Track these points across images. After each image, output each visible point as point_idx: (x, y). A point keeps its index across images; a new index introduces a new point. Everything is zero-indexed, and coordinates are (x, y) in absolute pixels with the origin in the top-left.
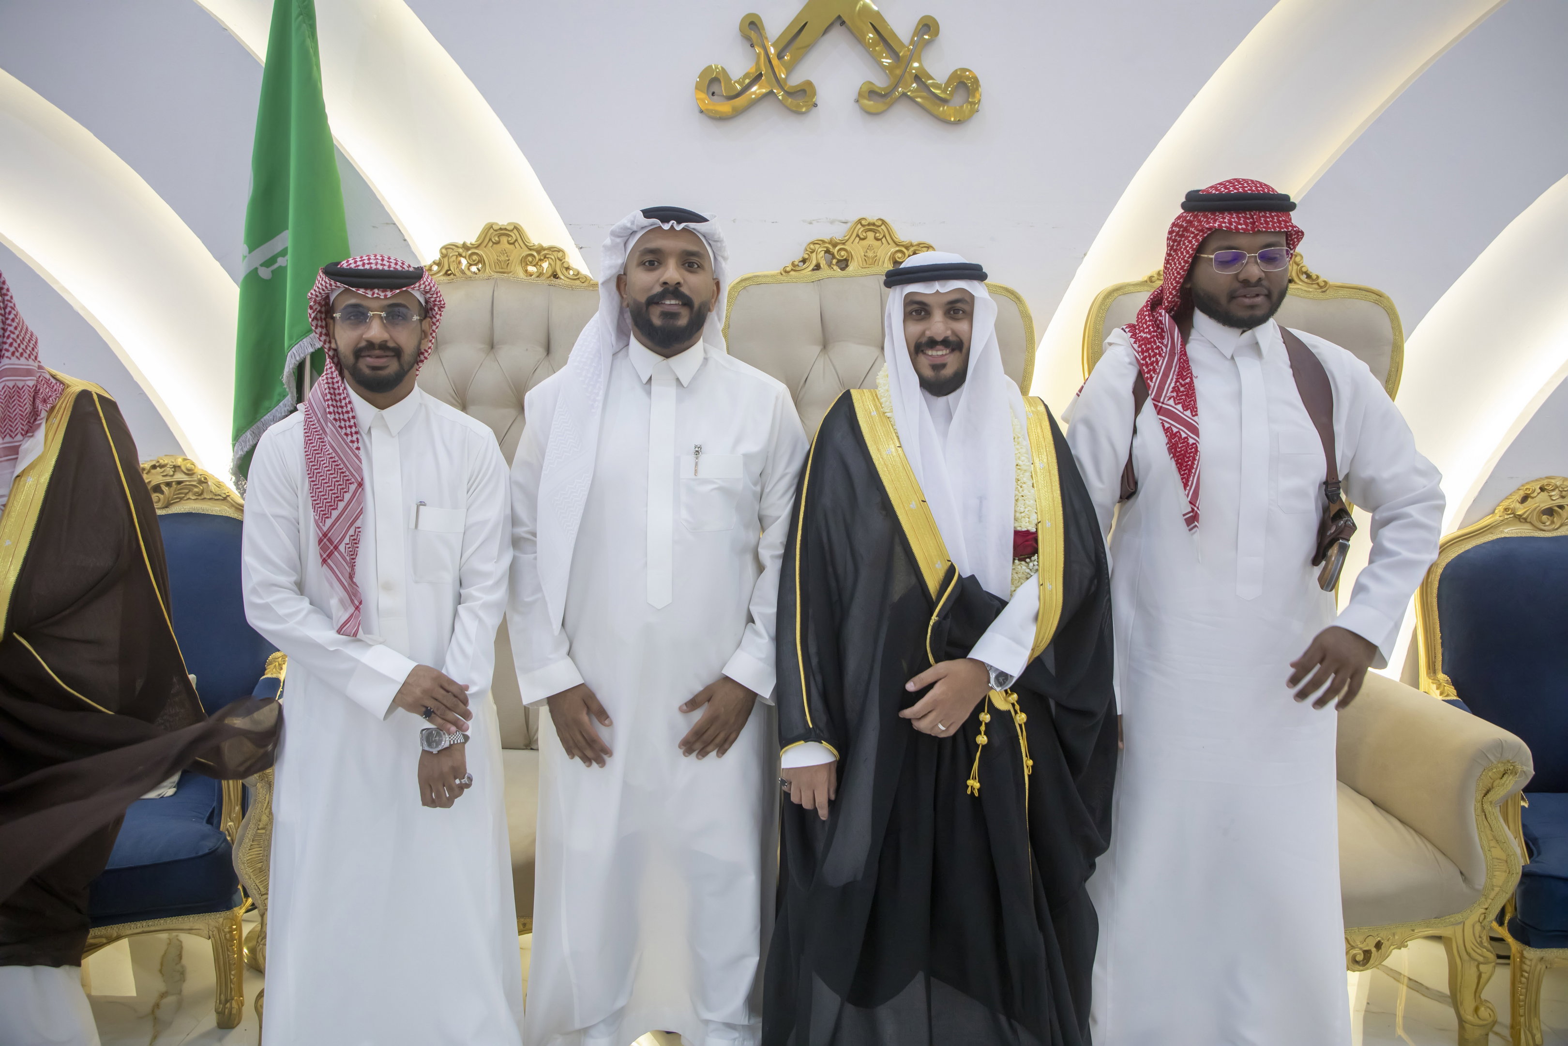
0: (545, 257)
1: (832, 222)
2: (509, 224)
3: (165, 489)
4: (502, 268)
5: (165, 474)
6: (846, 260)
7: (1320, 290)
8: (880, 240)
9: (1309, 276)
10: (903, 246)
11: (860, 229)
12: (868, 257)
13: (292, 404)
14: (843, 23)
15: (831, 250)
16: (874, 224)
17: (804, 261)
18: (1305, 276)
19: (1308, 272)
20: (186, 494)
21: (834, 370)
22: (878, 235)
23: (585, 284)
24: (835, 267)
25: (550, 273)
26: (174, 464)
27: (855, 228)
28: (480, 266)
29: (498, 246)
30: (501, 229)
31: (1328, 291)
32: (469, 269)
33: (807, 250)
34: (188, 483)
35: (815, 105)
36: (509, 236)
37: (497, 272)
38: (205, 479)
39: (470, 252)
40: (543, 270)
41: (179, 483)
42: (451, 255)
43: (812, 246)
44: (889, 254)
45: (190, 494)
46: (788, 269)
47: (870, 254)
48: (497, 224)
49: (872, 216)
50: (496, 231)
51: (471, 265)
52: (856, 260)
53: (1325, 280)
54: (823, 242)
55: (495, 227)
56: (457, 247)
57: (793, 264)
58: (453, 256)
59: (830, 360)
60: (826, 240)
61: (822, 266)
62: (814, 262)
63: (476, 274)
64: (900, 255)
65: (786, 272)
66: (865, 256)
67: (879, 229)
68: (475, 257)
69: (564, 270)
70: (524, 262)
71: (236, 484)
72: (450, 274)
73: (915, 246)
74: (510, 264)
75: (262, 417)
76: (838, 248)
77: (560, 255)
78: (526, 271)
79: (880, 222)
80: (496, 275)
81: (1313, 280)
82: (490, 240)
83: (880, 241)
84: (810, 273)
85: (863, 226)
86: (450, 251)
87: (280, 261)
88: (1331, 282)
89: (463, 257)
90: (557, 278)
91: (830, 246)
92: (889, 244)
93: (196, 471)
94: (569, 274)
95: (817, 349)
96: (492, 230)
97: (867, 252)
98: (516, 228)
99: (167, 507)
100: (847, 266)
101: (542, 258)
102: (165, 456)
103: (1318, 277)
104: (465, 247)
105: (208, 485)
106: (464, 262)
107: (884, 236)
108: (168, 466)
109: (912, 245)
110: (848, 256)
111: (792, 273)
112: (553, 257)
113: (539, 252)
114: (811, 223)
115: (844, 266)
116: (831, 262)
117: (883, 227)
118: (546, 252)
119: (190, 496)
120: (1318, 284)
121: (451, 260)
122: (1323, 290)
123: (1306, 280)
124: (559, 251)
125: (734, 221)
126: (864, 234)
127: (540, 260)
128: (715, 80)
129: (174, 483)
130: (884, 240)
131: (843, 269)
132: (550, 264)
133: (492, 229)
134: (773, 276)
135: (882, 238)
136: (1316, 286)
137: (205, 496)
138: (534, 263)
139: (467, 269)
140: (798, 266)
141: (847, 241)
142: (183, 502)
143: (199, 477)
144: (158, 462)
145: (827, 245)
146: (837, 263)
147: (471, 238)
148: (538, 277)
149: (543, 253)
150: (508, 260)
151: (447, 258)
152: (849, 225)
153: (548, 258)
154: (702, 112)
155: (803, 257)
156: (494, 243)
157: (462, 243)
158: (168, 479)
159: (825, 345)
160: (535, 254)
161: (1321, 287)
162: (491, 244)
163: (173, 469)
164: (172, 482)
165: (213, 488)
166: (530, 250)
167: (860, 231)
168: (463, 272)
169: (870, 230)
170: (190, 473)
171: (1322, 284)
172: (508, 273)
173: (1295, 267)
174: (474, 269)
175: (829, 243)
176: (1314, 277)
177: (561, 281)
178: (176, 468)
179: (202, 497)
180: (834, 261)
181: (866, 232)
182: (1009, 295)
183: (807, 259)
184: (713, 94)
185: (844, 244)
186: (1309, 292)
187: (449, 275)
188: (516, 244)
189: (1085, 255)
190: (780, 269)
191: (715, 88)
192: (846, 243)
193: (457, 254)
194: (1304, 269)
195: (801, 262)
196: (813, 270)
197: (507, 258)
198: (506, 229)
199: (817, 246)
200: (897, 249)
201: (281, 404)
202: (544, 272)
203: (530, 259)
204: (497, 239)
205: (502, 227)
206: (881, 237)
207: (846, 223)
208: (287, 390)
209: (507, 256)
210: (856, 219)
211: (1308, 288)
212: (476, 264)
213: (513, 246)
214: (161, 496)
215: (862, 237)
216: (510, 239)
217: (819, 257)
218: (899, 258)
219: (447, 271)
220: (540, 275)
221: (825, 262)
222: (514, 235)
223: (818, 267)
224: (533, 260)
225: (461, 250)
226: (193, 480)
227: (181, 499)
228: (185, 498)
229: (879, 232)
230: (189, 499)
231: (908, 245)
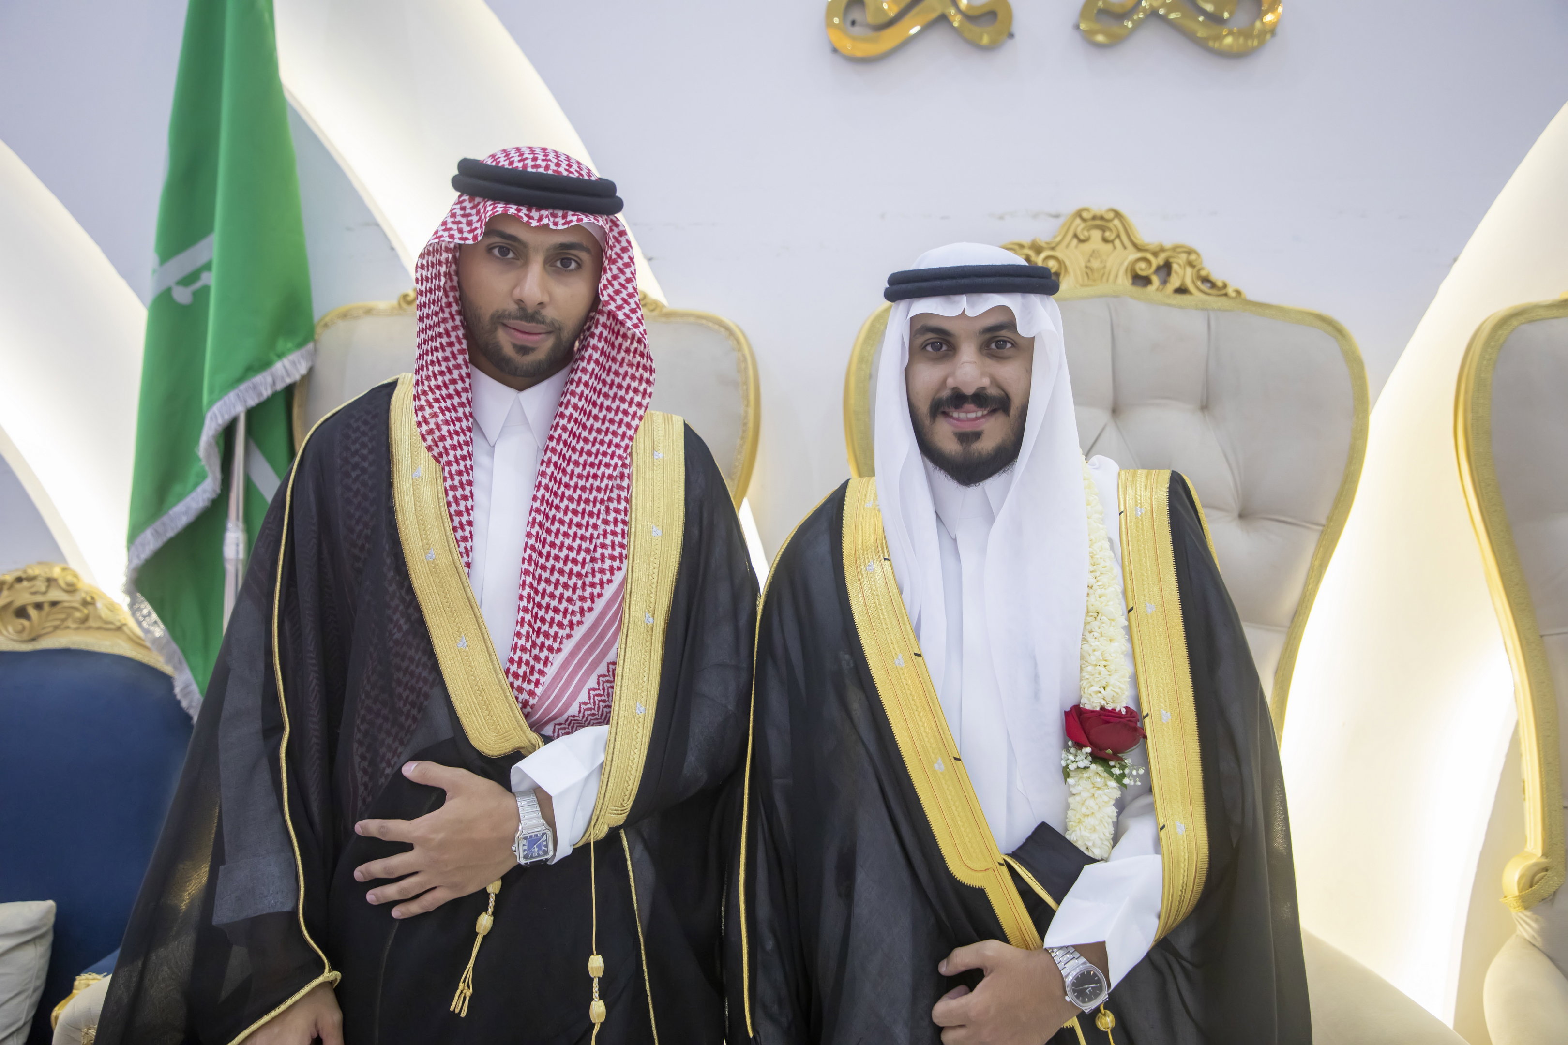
1: (1035, 216)
3: (32, 612)
5: (33, 590)
8: (1112, 242)
10: (1147, 250)
11: (1078, 226)
12: (1091, 269)
13: (214, 491)
16: (1102, 218)
20: (63, 620)
22: (1107, 234)
23: (655, 313)
26: (49, 575)
27: (1071, 224)
34: (66, 604)
35: (1011, 36)
38: (93, 598)
41: (54, 604)
44: (1126, 264)
45: (70, 620)
47: (1095, 264)
49: (1099, 204)
52: (1071, 274)
54: (1021, 246)
60: (1024, 243)
64: (1143, 265)
66: (1087, 267)
67: (1110, 225)
71: (131, 605)
75: (170, 508)
76: (1042, 255)
79: (1111, 215)
83: (1109, 246)
85: (1084, 220)
87: (203, 279)
91: (1031, 253)
92: (1125, 248)
93: (80, 586)
97: (1089, 261)
99: (34, 639)
102: (37, 563)
105: (96, 608)
107: (1118, 236)
108: (40, 579)
109: (1162, 250)
110: (1060, 267)
114: (1001, 218)
117: (1116, 221)
119: (70, 623)
126: (1086, 233)
128: (855, 3)
129: (46, 605)
130: (1117, 242)
135: (1115, 239)
137: (92, 623)
141: (1058, 244)
142: (59, 632)
143: (83, 595)
144: (25, 572)
145: (1027, 251)
152: (1061, 221)
154: (835, 50)
158: (39, 599)
163: (47, 584)
164: (44, 602)
165: (104, 613)
167: (1079, 229)
169: (1096, 227)
170: (70, 589)
175: (1030, 248)
178: (51, 581)
179: (87, 624)
181: (1088, 230)
182: (1327, 327)
184: (853, 23)
185: (1053, 249)
189: (1455, 260)
191: (855, 13)
192: (1059, 248)
200: (1139, 255)
201: (200, 489)
206: (1112, 238)
207: (1057, 216)
208: (207, 468)
210: (1074, 209)
214: (26, 623)
215: (1082, 237)
218: (1141, 270)
226: (74, 600)
227: (56, 628)
228: (62, 626)
229: (1110, 230)
230: (68, 628)
231: (1157, 249)
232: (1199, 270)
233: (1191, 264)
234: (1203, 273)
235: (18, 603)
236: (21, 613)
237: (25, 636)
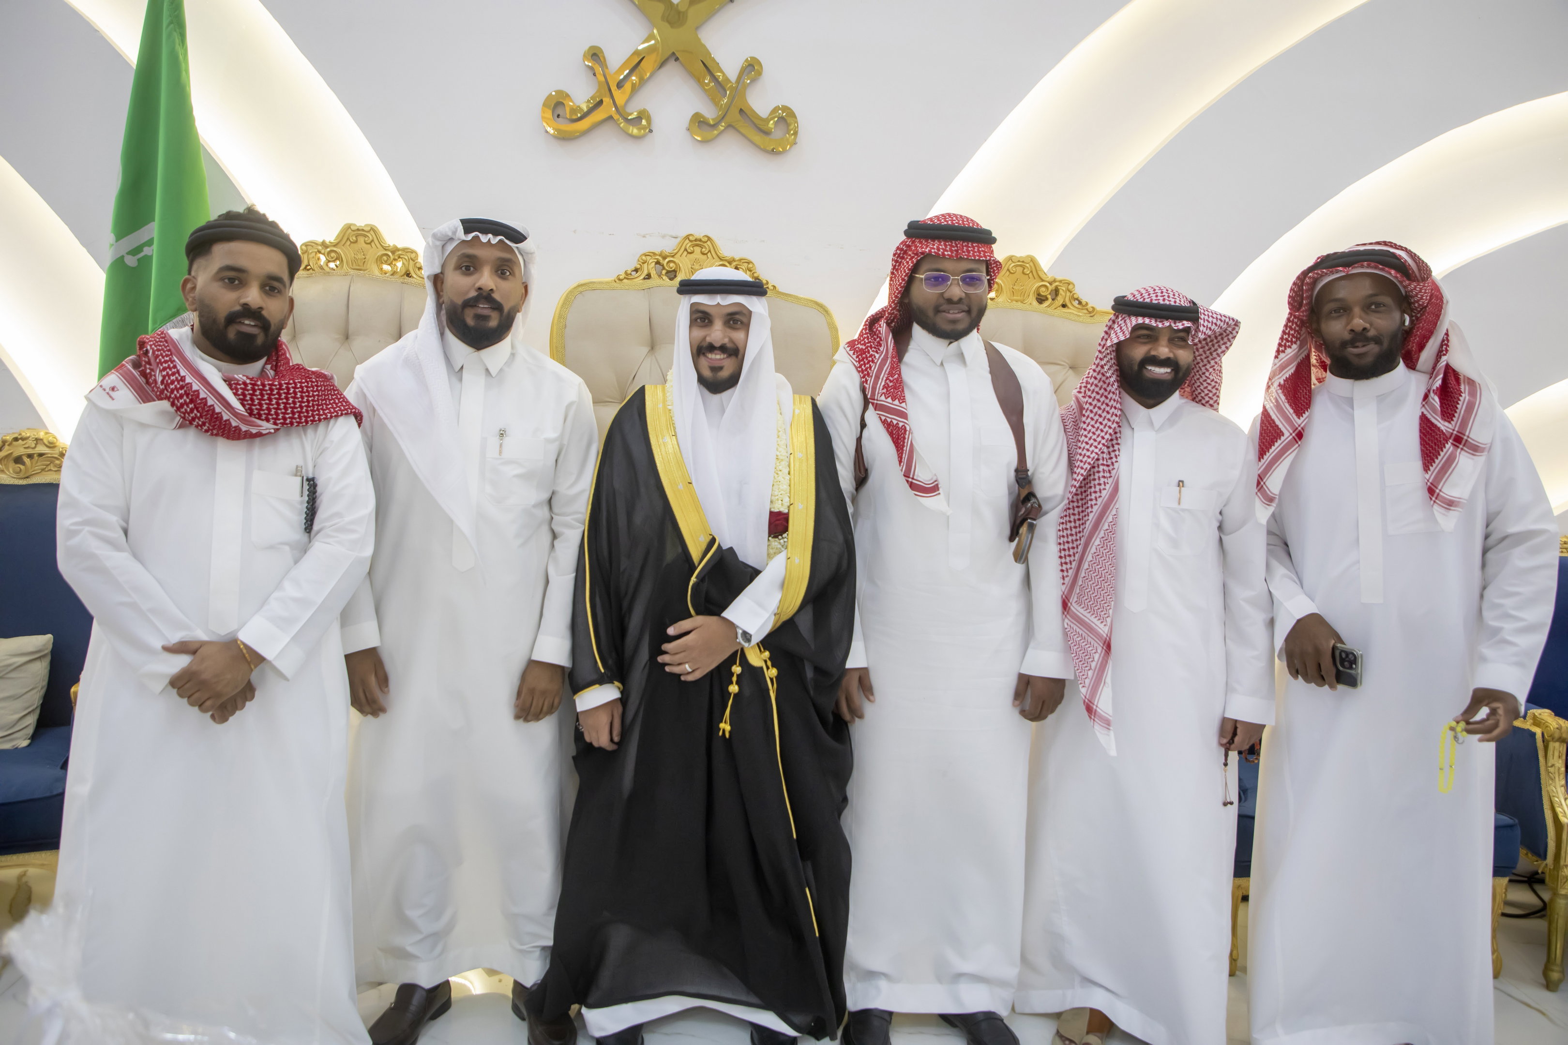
0: (399, 257)
1: (664, 237)
2: (367, 225)
3: (27, 460)
4: (359, 266)
5: (26, 446)
6: (675, 271)
7: (1089, 315)
8: (706, 254)
9: (1080, 303)
10: (726, 260)
11: (688, 244)
14: (677, 59)
15: (661, 262)
16: (700, 240)
17: (636, 270)
18: (1077, 302)
19: (1079, 299)
20: (47, 465)
21: (659, 370)
22: (704, 250)
24: (664, 277)
25: (404, 272)
26: (37, 436)
27: (683, 243)
28: (338, 263)
29: (355, 245)
30: (358, 230)
31: (1095, 316)
32: (327, 265)
33: (639, 261)
34: (49, 455)
35: (651, 132)
36: (366, 236)
37: (354, 269)
39: (328, 249)
40: (397, 269)
41: (41, 455)
42: (310, 251)
43: (644, 258)
45: (52, 465)
46: (621, 277)
48: (355, 225)
49: (699, 233)
50: (353, 231)
51: (329, 261)
52: (683, 272)
53: (1093, 306)
54: (654, 254)
55: (353, 228)
56: (317, 244)
57: (626, 273)
58: (311, 253)
59: (657, 360)
60: (657, 253)
61: (652, 276)
62: (646, 272)
63: (334, 270)
65: (620, 280)
66: (692, 268)
67: (705, 245)
68: (333, 254)
69: (417, 270)
70: (380, 260)
72: (310, 269)
73: (738, 261)
74: (366, 263)
76: (667, 260)
77: (413, 256)
78: (382, 269)
79: (706, 239)
80: (352, 272)
81: (1084, 306)
82: (348, 239)
83: (706, 256)
84: (641, 281)
85: (691, 241)
86: (309, 247)
87: (146, 251)
88: (1098, 308)
89: (322, 254)
90: (410, 277)
91: (660, 258)
92: (714, 258)
93: (57, 444)
94: (421, 274)
95: (645, 350)
96: (350, 231)
98: (373, 229)
99: (27, 477)
100: (675, 276)
101: (396, 258)
102: (28, 429)
103: (1087, 304)
104: (324, 244)
106: (323, 259)
107: (710, 251)
108: (30, 439)
109: (734, 260)
110: (677, 268)
111: (625, 281)
112: (406, 257)
113: (393, 252)
114: (644, 237)
115: (673, 276)
116: (661, 272)
117: (709, 243)
118: (400, 252)
119: (52, 467)
120: (1087, 309)
121: (311, 256)
122: (1092, 315)
123: (1077, 306)
124: (412, 252)
125: (575, 232)
126: (692, 249)
127: (395, 260)
128: (559, 104)
129: (35, 455)
130: (709, 254)
131: (671, 279)
132: (403, 263)
133: (350, 229)
134: (607, 283)
135: (708, 253)
136: (1085, 311)
138: (389, 262)
139: (325, 264)
140: (631, 274)
141: (676, 254)
142: (43, 473)
143: (61, 450)
144: (20, 434)
145: (657, 257)
146: (666, 273)
147: (330, 237)
148: (392, 275)
149: (398, 253)
150: (365, 258)
151: (307, 254)
152: (679, 240)
153: (402, 258)
155: (635, 267)
156: (351, 242)
157: (322, 241)
158: (30, 451)
159: (653, 347)
160: (390, 254)
161: (1090, 313)
162: (348, 243)
163: (35, 442)
164: (34, 454)
166: (386, 250)
167: (688, 246)
168: (321, 268)
169: (697, 245)
170: (52, 446)
171: (1091, 310)
172: (364, 270)
173: (1068, 294)
174: (332, 265)
175: (660, 256)
176: (1084, 303)
177: (414, 279)
178: (38, 440)
180: (664, 272)
181: (693, 247)
182: (819, 308)
183: (639, 269)
184: (558, 116)
185: (673, 256)
186: (1079, 316)
187: (308, 270)
188: (373, 244)
190: (614, 277)
191: (559, 111)
192: (675, 256)
193: (316, 250)
194: (1075, 296)
195: (634, 271)
196: (644, 279)
197: (364, 257)
198: (363, 230)
199: (649, 258)
202: (399, 270)
203: (385, 258)
204: (354, 238)
205: (360, 228)
206: (706, 252)
207: (676, 238)
209: (364, 255)
210: (685, 234)
211: (1079, 312)
212: (334, 261)
213: (369, 246)
214: (22, 467)
215: (689, 251)
216: (366, 239)
217: (650, 267)
219: (307, 266)
220: (394, 273)
221: (655, 272)
222: (371, 236)
223: (649, 276)
224: (388, 259)
225: (320, 248)
226: (55, 453)
227: (43, 470)
228: (46, 470)
229: (706, 248)
230: (50, 470)
231: (731, 260)
232: (753, 273)
233: (750, 271)
234: (755, 275)
235: (16, 454)
236: (18, 460)
237: (21, 475)
